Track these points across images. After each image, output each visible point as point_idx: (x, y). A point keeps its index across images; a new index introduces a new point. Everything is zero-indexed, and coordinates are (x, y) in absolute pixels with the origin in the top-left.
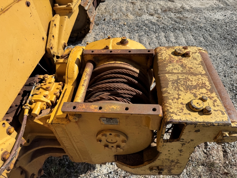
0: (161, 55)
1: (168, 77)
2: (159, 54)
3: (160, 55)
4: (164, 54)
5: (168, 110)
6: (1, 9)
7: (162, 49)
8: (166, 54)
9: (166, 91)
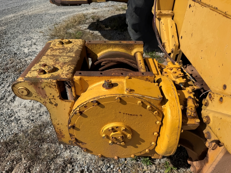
0: (69, 70)
1: (74, 54)
2: (71, 71)
3: (71, 69)
4: (66, 70)
5: (83, 42)
6: (226, 12)
7: (66, 75)
8: (64, 70)
9: (79, 48)
